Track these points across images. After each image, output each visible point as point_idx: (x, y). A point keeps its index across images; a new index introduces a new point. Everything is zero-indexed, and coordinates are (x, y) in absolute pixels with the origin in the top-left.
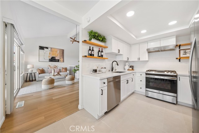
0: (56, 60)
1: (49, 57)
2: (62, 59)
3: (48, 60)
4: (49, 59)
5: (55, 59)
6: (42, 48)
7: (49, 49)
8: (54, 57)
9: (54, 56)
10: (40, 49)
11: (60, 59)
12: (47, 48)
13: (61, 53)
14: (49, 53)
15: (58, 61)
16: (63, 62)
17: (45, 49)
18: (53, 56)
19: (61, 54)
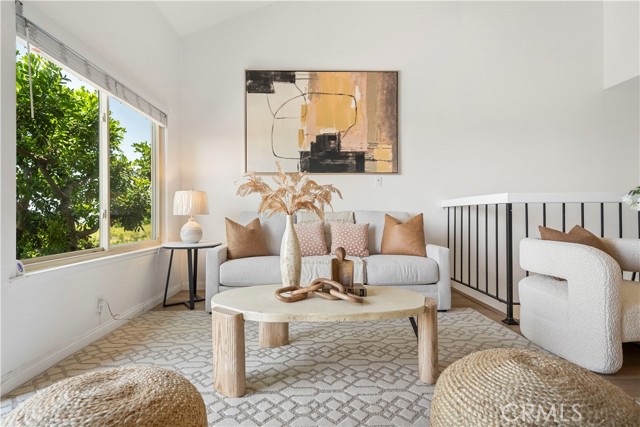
0: (345, 156)
1: (300, 143)
2: (383, 152)
3: (294, 165)
4: (303, 154)
5: (337, 154)
6: (259, 81)
7: (302, 83)
8: (333, 137)
9: (332, 131)
10: (249, 89)
11: (372, 145)
12: (288, 77)
13: (380, 98)
14: (299, 113)
15: (358, 163)
16: (396, 171)
17: (276, 85)
18: (322, 132)
19: (380, 112)
